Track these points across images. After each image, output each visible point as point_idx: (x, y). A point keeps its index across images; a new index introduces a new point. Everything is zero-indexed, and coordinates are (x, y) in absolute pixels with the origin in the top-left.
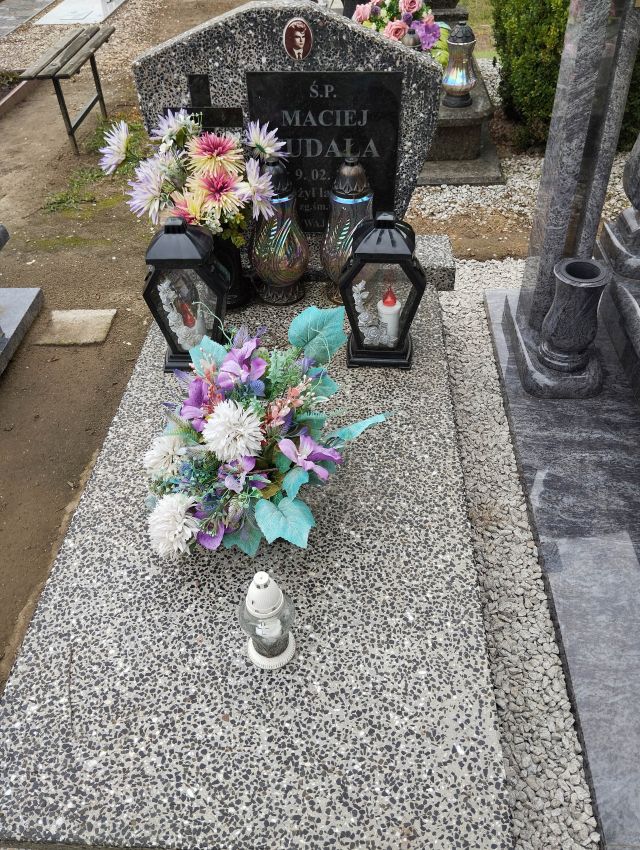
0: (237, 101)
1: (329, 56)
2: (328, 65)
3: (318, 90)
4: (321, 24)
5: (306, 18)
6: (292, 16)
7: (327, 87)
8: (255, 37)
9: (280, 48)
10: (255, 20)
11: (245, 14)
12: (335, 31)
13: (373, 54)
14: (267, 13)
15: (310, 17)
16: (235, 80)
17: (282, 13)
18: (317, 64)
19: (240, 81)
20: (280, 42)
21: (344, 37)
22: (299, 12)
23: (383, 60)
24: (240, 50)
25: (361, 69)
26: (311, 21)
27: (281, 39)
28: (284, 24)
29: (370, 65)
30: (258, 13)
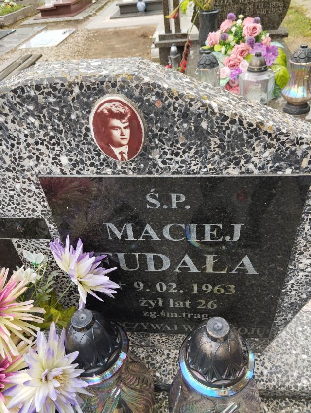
0: (34, 211)
1: (177, 154)
2: (174, 166)
3: (159, 200)
4: (159, 105)
5: (129, 95)
6: (101, 93)
7: (174, 196)
8: (41, 127)
9: (89, 144)
10: (34, 100)
11: (15, 91)
12: (185, 116)
13: (258, 149)
14: (54, 89)
15: (137, 93)
16: (25, 186)
17: (81, 87)
18: (155, 165)
19: (33, 188)
20: (86, 135)
21: (204, 125)
22: (114, 85)
23: (276, 158)
24: (22, 146)
25: (234, 172)
26: (139, 100)
27: (88, 129)
28: (89, 105)
29: (251, 166)
30: (38, 88)
